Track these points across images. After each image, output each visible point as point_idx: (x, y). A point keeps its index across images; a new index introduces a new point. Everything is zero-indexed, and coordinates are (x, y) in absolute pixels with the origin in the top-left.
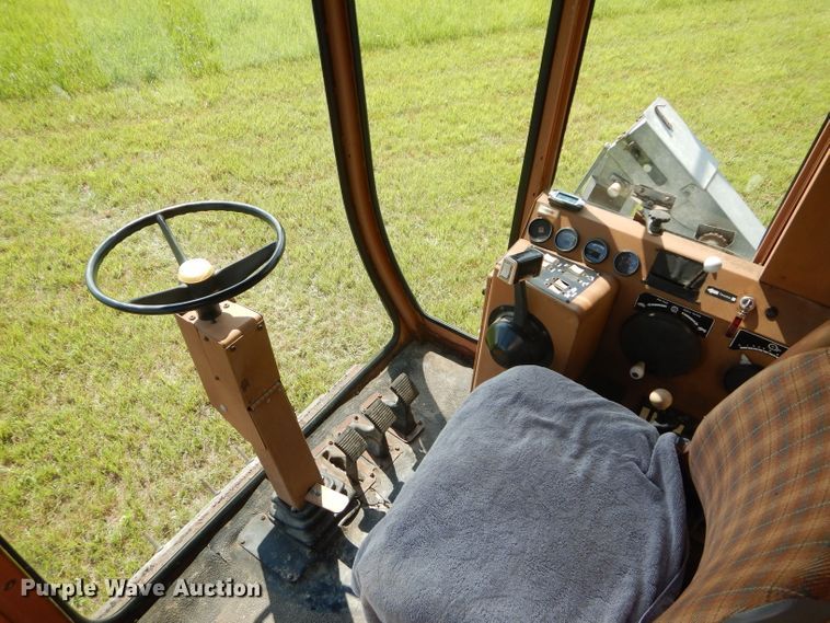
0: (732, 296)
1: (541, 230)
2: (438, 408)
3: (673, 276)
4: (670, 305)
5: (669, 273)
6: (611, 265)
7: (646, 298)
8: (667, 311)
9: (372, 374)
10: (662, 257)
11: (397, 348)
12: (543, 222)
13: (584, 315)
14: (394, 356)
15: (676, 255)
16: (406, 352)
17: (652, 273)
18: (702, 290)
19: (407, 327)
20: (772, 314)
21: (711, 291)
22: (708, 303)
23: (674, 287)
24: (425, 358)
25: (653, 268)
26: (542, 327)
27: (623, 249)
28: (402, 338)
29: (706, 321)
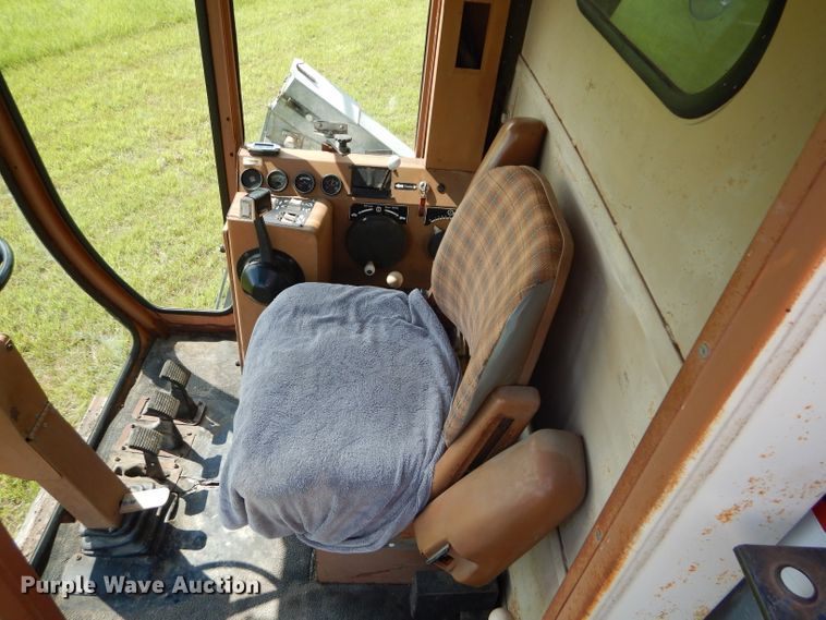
0: (412, 185)
1: (253, 179)
2: (210, 386)
3: (369, 184)
4: (375, 207)
5: (365, 183)
6: (320, 191)
7: (356, 208)
8: (374, 212)
9: (129, 382)
10: (355, 171)
11: (142, 351)
12: (251, 171)
13: (318, 233)
14: (143, 360)
15: (365, 167)
16: (154, 350)
17: (352, 186)
18: (392, 188)
19: (145, 329)
20: (442, 189)
21: (398, 186)
22: (400, 197)
23: (372, 192)
24: (176, 350)
25: (352, 183)
26: (288, 257)
27: (324, 175)
28: (143, 340)
29: (403, 210)
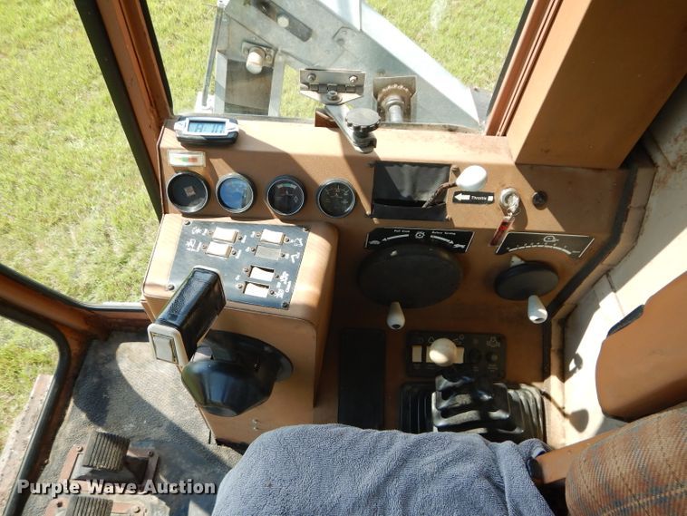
0: (487, 195)
1: (190, 192)
2: (164, 417)
3: (405, 194)
4: (413, 232)
5: (398, 193)
7: (379, 233)
8: (411, 239)
10: (382, 172)
11: (74, 363)
12: (186, 178)
14: (76, 377)
15: (399, 164)
16: (89, 361)
17: (376, 201)
18: (448, 200)
19: (74, 330)
20: (541, 201)
21: (460, 197)
22: (460, 216)
23: (411, 207)
24: (118, 357)
25: (374, 193)
27: (324, 180)
28: (74, 347)
29: (464, 236)
